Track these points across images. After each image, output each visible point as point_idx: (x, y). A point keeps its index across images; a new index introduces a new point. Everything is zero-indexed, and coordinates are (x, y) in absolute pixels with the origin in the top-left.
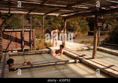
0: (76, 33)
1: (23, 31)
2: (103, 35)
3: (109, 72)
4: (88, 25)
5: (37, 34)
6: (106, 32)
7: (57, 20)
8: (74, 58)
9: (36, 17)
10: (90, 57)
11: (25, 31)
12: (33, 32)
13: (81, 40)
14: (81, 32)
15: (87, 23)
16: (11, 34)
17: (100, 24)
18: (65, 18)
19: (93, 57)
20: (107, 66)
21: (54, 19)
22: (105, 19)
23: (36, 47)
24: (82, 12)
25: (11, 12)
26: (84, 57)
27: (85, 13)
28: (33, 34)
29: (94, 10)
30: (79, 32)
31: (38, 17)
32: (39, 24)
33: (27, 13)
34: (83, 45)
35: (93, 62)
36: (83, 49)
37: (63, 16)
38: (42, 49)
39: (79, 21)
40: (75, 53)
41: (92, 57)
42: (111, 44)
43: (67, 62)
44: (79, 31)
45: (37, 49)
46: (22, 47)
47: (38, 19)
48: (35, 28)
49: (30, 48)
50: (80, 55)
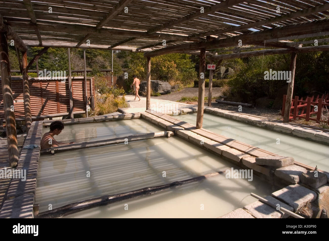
0: (173, 83)
1: (70, 81)
2: (220, 87)
3: (222, 151)
4: (195, 69)
5: (100, 86)
6: (225, 81)
7: (138, 59)
8: (165, 127)
9: (100, 54)
10: (192, 125)
11: (73, 80)
12: (90, 82)
13: (180, 96)
14: (182, 80)
15: (193, 65)
16: (47, 85)
17: (212, 66)
18: (148, 56)
19: (197, 125)
20: (222, 140)
21: (132, 58)
22: (222, 57)
23: (97, 109)
24: (178, 43)
25: (45, 43)
26: (182, 126)
27: (183, 44)
28: (90, 85)
29: (198, 40)
30: (179, 82)
31: (104, 53)
32: (106, 68)
33: (75, 44)
34: (185, 104)
35: (198, 134)
36: (183, 112)
37: (145, 52)
38: (109, 113)
39: (177, 61)
40: (167, 119)
41: (195, 126)
42: (231, 102)
43: (150, 136)
44: (177, 79)
45: (100, 114)
46: (70, 110)
47: (104, 57)
48: (98, 74)
49: (84, 112)
50: (176, 122)
